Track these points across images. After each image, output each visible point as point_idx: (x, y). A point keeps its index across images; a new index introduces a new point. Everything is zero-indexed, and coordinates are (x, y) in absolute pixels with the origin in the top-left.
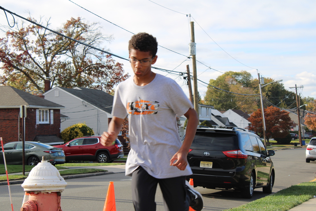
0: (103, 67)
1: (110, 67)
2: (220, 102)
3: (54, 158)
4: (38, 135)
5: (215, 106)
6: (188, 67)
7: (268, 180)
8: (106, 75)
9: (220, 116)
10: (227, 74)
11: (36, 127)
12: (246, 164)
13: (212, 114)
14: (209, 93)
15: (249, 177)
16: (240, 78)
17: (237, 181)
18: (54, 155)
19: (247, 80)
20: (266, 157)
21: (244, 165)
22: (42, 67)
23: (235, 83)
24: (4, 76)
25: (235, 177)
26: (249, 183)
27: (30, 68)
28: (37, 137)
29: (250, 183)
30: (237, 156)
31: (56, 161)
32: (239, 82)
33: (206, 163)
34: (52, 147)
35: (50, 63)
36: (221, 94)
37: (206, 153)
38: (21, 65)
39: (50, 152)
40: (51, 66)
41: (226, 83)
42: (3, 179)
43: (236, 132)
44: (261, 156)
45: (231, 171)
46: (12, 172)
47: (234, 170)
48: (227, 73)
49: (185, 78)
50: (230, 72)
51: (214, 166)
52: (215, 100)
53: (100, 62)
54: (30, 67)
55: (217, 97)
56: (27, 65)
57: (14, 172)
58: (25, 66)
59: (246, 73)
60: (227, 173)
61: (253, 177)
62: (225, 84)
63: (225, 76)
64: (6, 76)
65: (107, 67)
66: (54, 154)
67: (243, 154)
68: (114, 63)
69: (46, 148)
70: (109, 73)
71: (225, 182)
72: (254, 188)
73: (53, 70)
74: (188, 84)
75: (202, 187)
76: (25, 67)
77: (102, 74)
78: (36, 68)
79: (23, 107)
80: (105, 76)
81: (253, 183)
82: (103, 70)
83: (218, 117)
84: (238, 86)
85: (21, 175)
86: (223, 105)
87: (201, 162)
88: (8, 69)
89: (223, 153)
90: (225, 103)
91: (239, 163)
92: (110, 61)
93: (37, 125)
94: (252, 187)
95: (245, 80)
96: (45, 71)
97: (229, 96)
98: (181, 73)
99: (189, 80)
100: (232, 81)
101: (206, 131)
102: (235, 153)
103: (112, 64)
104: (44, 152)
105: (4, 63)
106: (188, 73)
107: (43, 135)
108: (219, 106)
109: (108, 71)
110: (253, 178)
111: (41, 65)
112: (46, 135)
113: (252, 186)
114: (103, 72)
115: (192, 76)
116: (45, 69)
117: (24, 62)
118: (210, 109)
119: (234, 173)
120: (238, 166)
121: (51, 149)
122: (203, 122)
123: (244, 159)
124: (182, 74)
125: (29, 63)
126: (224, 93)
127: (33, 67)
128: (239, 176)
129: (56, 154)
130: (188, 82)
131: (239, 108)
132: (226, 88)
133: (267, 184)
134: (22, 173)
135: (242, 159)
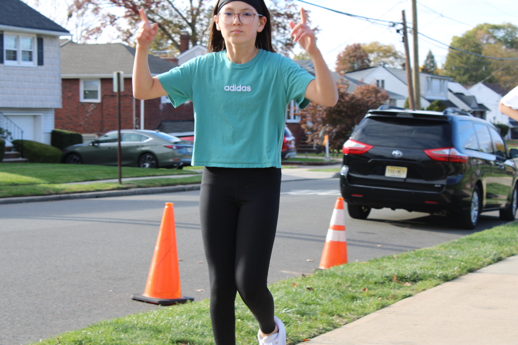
0: (279, 15)
1: (290, 16)
2: (467, 71)
3: (181, 157)
4: (165, 121)
5: (458, 78)
6: (403, 13)
7: (508, 199)
8: (284, 28)
9: (462, 94)
10: (480, 28)
11: (161, 107)
12: (464, 171)
13: (450, 91)
14: (451, 57)
15: (469, 193)
16: (500, 34)
17: (448, 201)
18: (180, 152)
19: (511, 36)
20: (504, 161)
21: (462, 174)
22: (185, 16)
23: (492, 41)
24: (128, 31)
25: (445, 193)
26: (469, 204)
27: (167, 17)
28: (163, 123)
29: (473, 204)
30: (449, 158)
31: (184, 162)
32: (500, 40)
33: (396, 169)
34: (178, 140)
35: (198, 9)
36: (468, 58)
37: (396, 153)
38: (152, 12)
39: (174, 148)
40: (198, 14)
41: (477, 42)
42: (84, 190)
43: (450, 117)
44: (497, 159)
45: (438, 183)
46: (107, 177)
47: (444, 182)
48: (481, 25)
49: (398, 31)
50: (486, 24)
51: (409, 175)
52: (458, 68)
53: (276, 8)
54: (166, 15)
55: (462, 63)
56: (162, 12)
57: (110, 177)
58: (159, 14)
59: (510, 26)
60: (432, 187)
61: (478, 193)
62: (475, 43)
63: (477, 30)
64: (132, 29)
65: (286, 16)
66: (181, 150)
67: (458, 154)
68: (296, 9)
69: (167, 140)
70: (288, 26)
71: (427, 202)
72: (480, 211)
73: (201, 20)
74: (403, 41)
75: (389, 209)
76: (159, 16)
77: (278, 27)
78: (176, 16)
79: (119, 74)
80: (282, 30)
81: (477, 204)
82: (279, 20)
83: (459, 95)
84: (497, 46)
85: (116, 183)
86: (471, 77)
87: (388, 168)
88: (134, 19)
89: (424, 152)
90: (474, 74)
91: (453, 169)
92: (290, 6)
93: (164, 105)
94: (476, 210)
95: (509, 37)
96: (190, 21)
97: (480, 62)
98: (392, 22)
99: (405, 33)
100: (487, 40)
101: (398, 116)
102: (444, 152)
103: (293, 10)
104: (165, 146)
105: (127, 10)
106: (404, 24)
107: (173, 121)
108: (465, 78)
109: (287, 22)
110: (478, 196)
111: (183, 11)
112: (178, 121)
113: (477, 208)
114: (280, 23)
115: (409, 28)
116: (188, 18)
117: (157, 7)
118: (446, 82)
119: (443, 186)
120: (451, 175)
121: (176, 143)
122: (434, 103)
123: (460, 163)
124: (394, 25)
125: (165, 9)
126: (473, 57)
127: (171, 15)
128: (451, 192)
129: (184, 151)
130: (403, 38)
131: (497, 81)
132: (478, 48)
133: (507, 205)
134: (117, 180)
135: (457, 164)
